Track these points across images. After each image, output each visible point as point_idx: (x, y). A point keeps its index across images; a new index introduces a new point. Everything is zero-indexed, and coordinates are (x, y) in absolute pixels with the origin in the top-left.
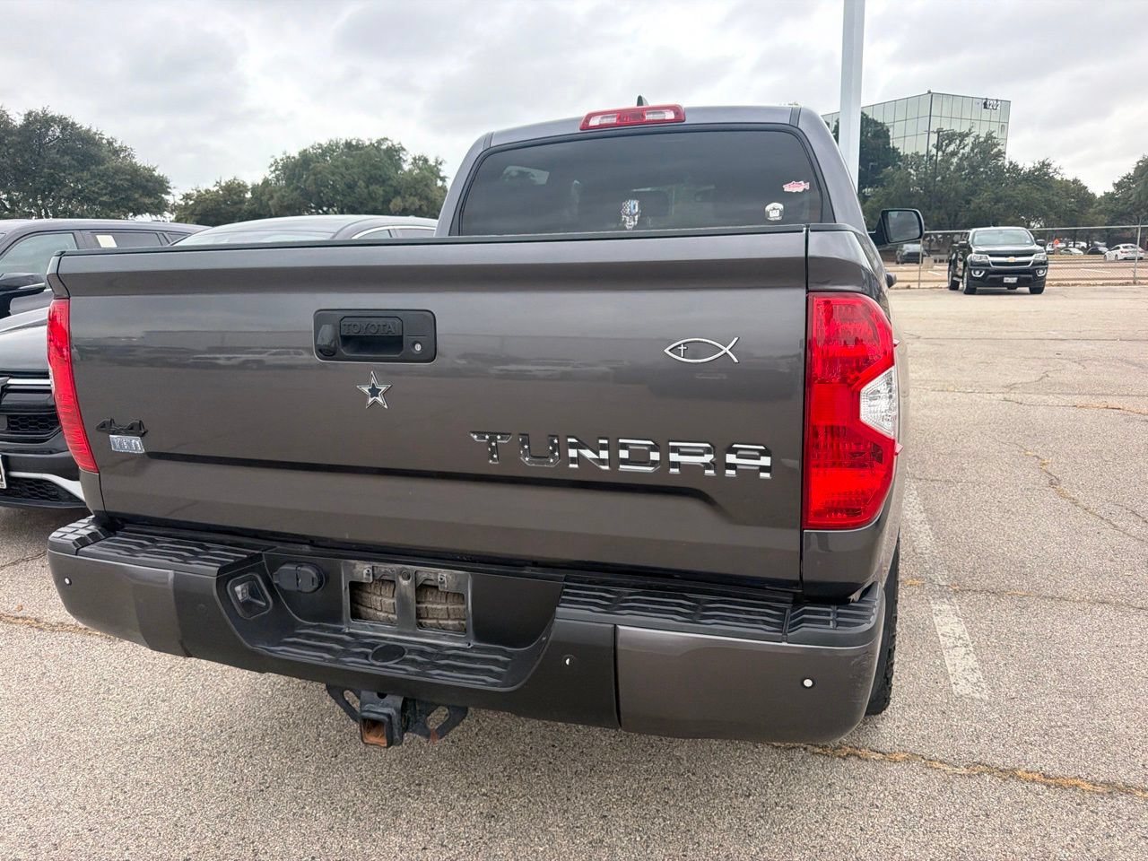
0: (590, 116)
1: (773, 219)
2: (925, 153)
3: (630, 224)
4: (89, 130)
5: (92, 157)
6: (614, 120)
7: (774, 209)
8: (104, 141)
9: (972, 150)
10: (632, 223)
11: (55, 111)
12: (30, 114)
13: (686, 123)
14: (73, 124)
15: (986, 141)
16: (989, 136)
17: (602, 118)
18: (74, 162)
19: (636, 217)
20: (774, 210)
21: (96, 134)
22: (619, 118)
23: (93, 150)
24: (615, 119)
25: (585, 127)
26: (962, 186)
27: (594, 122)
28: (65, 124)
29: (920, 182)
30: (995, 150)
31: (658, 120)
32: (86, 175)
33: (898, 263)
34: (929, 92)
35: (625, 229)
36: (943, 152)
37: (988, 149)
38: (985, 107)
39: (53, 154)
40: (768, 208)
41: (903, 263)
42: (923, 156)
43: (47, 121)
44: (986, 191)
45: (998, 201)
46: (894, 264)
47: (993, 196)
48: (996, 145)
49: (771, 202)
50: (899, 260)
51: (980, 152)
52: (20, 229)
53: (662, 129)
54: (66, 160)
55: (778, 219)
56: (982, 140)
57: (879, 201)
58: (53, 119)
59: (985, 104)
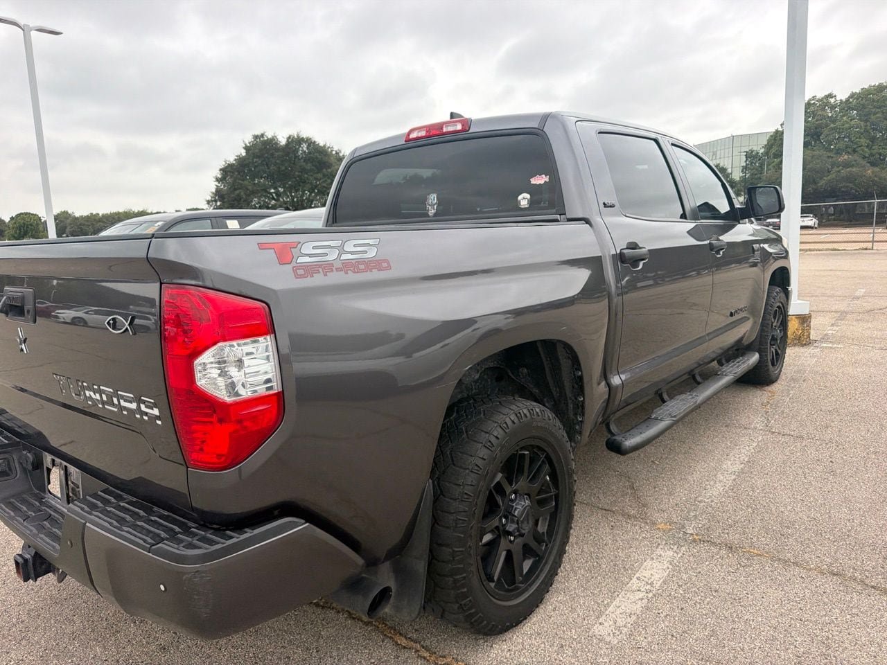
0: (412, 131)
1: (523, 207)
3: (432, 212)
4: (325, 146)
5: (324, 163)
6: (423, 133)
7: (524, 198)
8: (334, 152)
10: (433, 211)
11: (304, 135)
12: (289, 137)
13: (470, 132)
14: (315, 142)
17: (419, 132)
18: (313, 167)
19: (435, 207)
20: (524, 200)
21: (329, 147)
22: (427, 132)
23: (325, 159)
24: (425, 132)
25: (408, 140)
27: (414, 135)
28: (310, 142)
31: (452, 131)
32: (320, 175)
35: (429, 216)
39: (302, 163)
40: (520, 197)
43: (300, 141)
49: (521, 194)
52: (175, 218)
53: (454, 137)
54: (309, 166)
55: (527, 206)
58: (303, 139)
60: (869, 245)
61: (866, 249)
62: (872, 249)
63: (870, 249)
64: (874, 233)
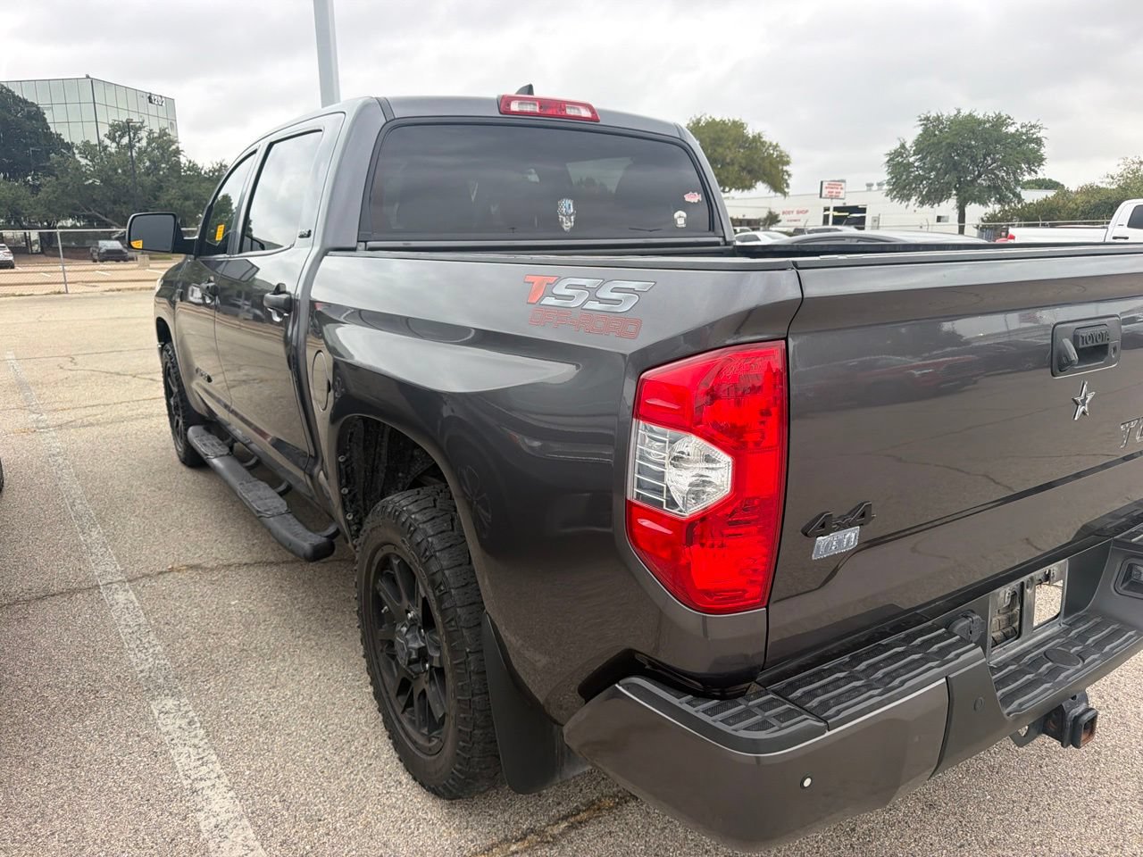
0: (509, 99)
2: (97, 142)
3: (567, 225)
6: (537, 109)
7: (680, 217)
9: (149, 144)
13: (601, 123)
15: (159, 137)
16: (163, 133)
19: (572, 217)
22: (540, 108)
25: (506, 111)
26: (148, 181)
27: (514, 107)
29: (97, 174)
30: (174, 147)
31: (577, 117)
33: (95, 261)
34: (88, 77)
36: (118, 144)
37: (165, 146)
38: (151, 102)
40: (676, 215)
41: (102, 261)
42: (96, 145)
44: (173, 188)
45: (187, 198)
46: (91, 262)
47: (181, 193)
48: (173, 142)
50: (96, 258)
51: (158, 148)
53: (582, 127)
55: (684, 226)
56: (156, 135)
57: (54, 192)
59: (150, 98)
60: (62, 288)
61: (59, 293)
62: (67, 293)
63: (64, 293)
64: (64, 271)
